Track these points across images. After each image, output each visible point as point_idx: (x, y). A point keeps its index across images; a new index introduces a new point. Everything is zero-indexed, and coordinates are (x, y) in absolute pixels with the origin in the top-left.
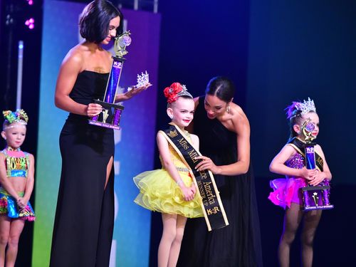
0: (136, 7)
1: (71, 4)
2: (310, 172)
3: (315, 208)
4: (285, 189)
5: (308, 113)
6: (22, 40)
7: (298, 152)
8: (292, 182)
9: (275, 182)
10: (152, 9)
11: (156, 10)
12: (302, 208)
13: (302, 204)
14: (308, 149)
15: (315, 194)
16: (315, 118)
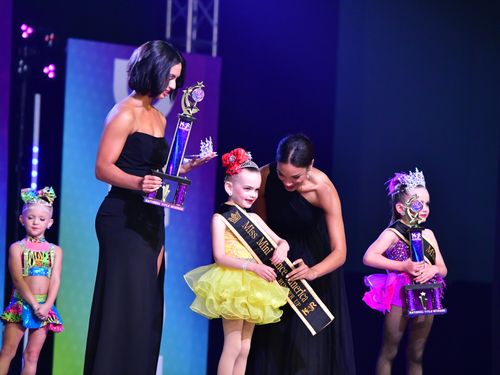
0: (189, 48)
1: (103, 45)
2: (416, 265)
3: (421, 312)
4: (383, 288)
5: (416, 188)
6: (38, 92)
7: (401, 239)
8: (392, 278)
9: (371, 279)
10: (210, 52)
11: (214, 53)
12: (405, 313)
13: (406, 307)
14: (414, 235)
15: (423, 294)
16: (424, 195)
